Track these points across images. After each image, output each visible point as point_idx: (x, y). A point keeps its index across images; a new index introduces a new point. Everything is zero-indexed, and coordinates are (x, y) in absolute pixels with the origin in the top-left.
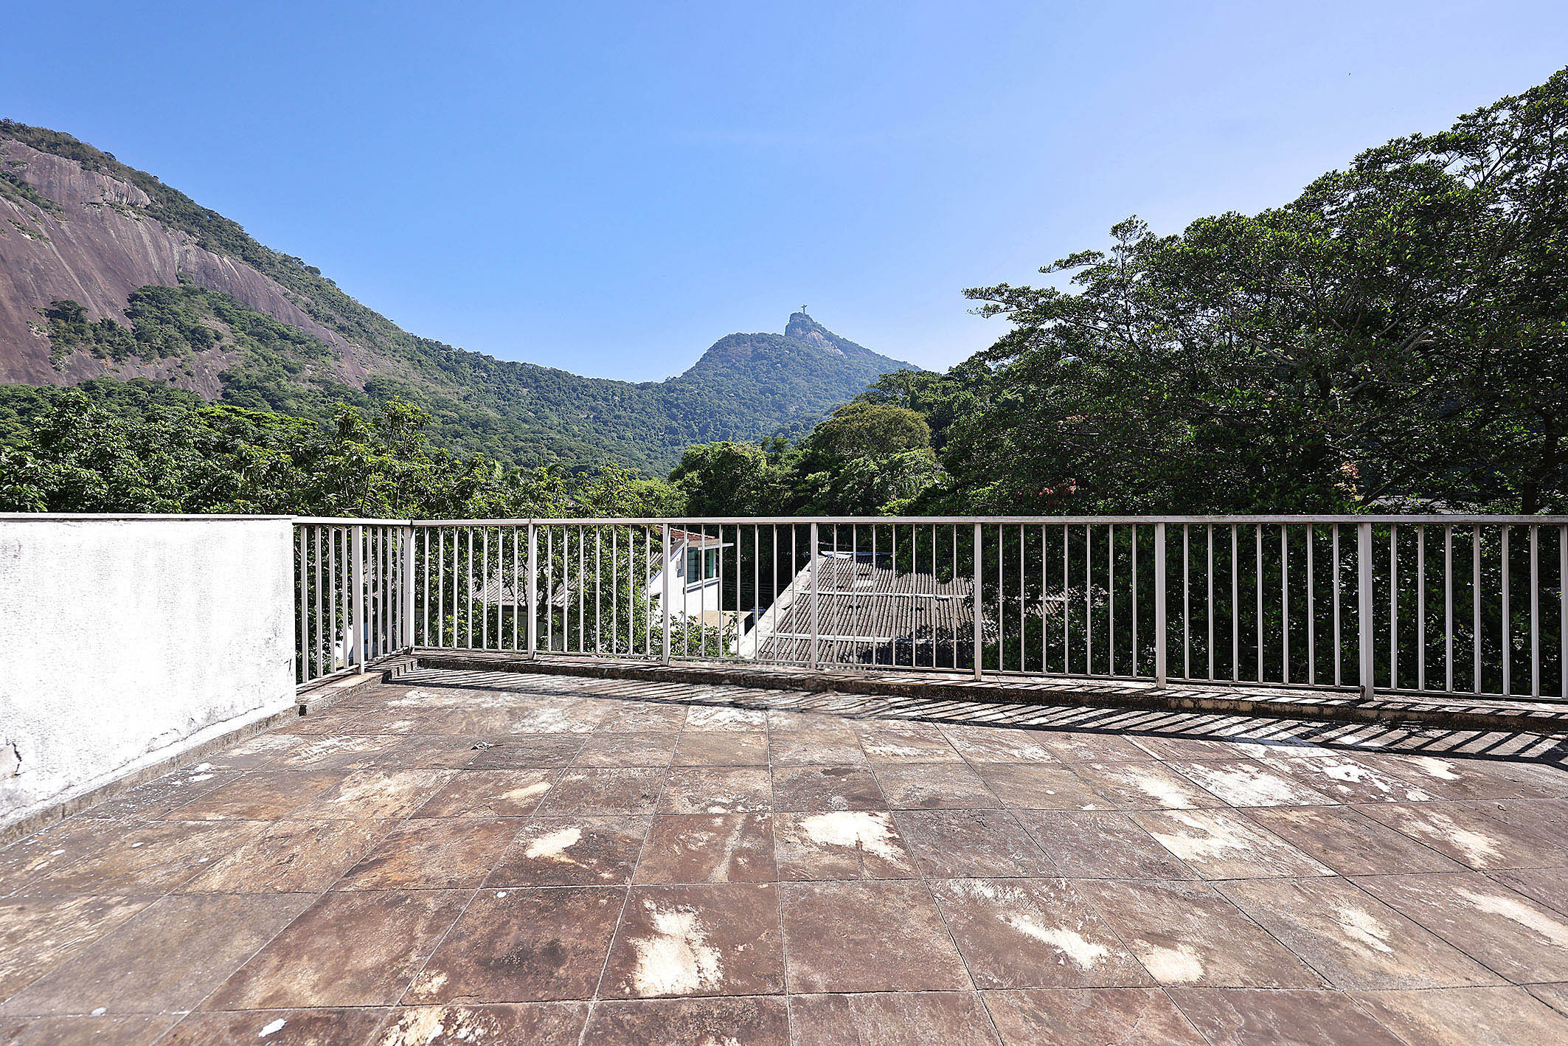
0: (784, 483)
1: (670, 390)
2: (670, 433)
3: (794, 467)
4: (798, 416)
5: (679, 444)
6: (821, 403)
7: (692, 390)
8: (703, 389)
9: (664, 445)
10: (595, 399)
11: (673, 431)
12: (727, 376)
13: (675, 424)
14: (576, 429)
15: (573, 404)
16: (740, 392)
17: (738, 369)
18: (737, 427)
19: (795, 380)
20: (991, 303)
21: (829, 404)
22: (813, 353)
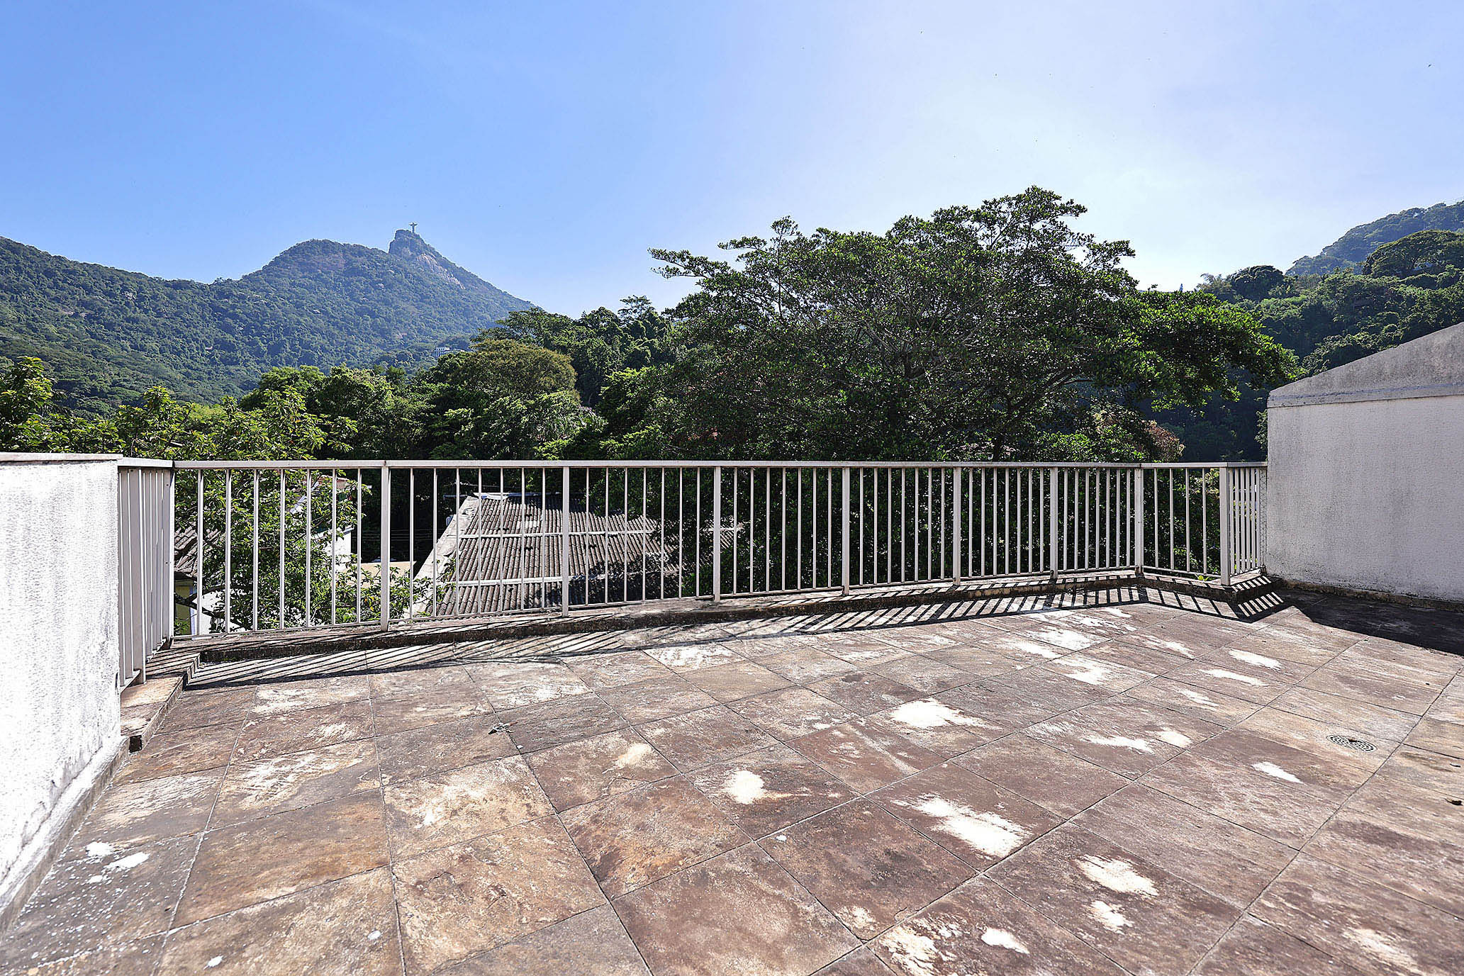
0: (417, 418)
1: (221, 294)
2: (221, 349)
3: (429, 402)
4: (405, 345)
5: (237, 363)
6: (434, 333)
7: (257, 299)
8: (274, 299)
9: (213, 362)
10: (89, 291)
11: (230, 347)
12: (309, 288)
13: (229, 337)
14: (53, 329)
15: (44, 293)
16: (329, 309)
17: (326, 283)
18: (323, 349)
19: (403, 305)
20: (671, 266)
21: (445, 335)
22: (425, 278)
